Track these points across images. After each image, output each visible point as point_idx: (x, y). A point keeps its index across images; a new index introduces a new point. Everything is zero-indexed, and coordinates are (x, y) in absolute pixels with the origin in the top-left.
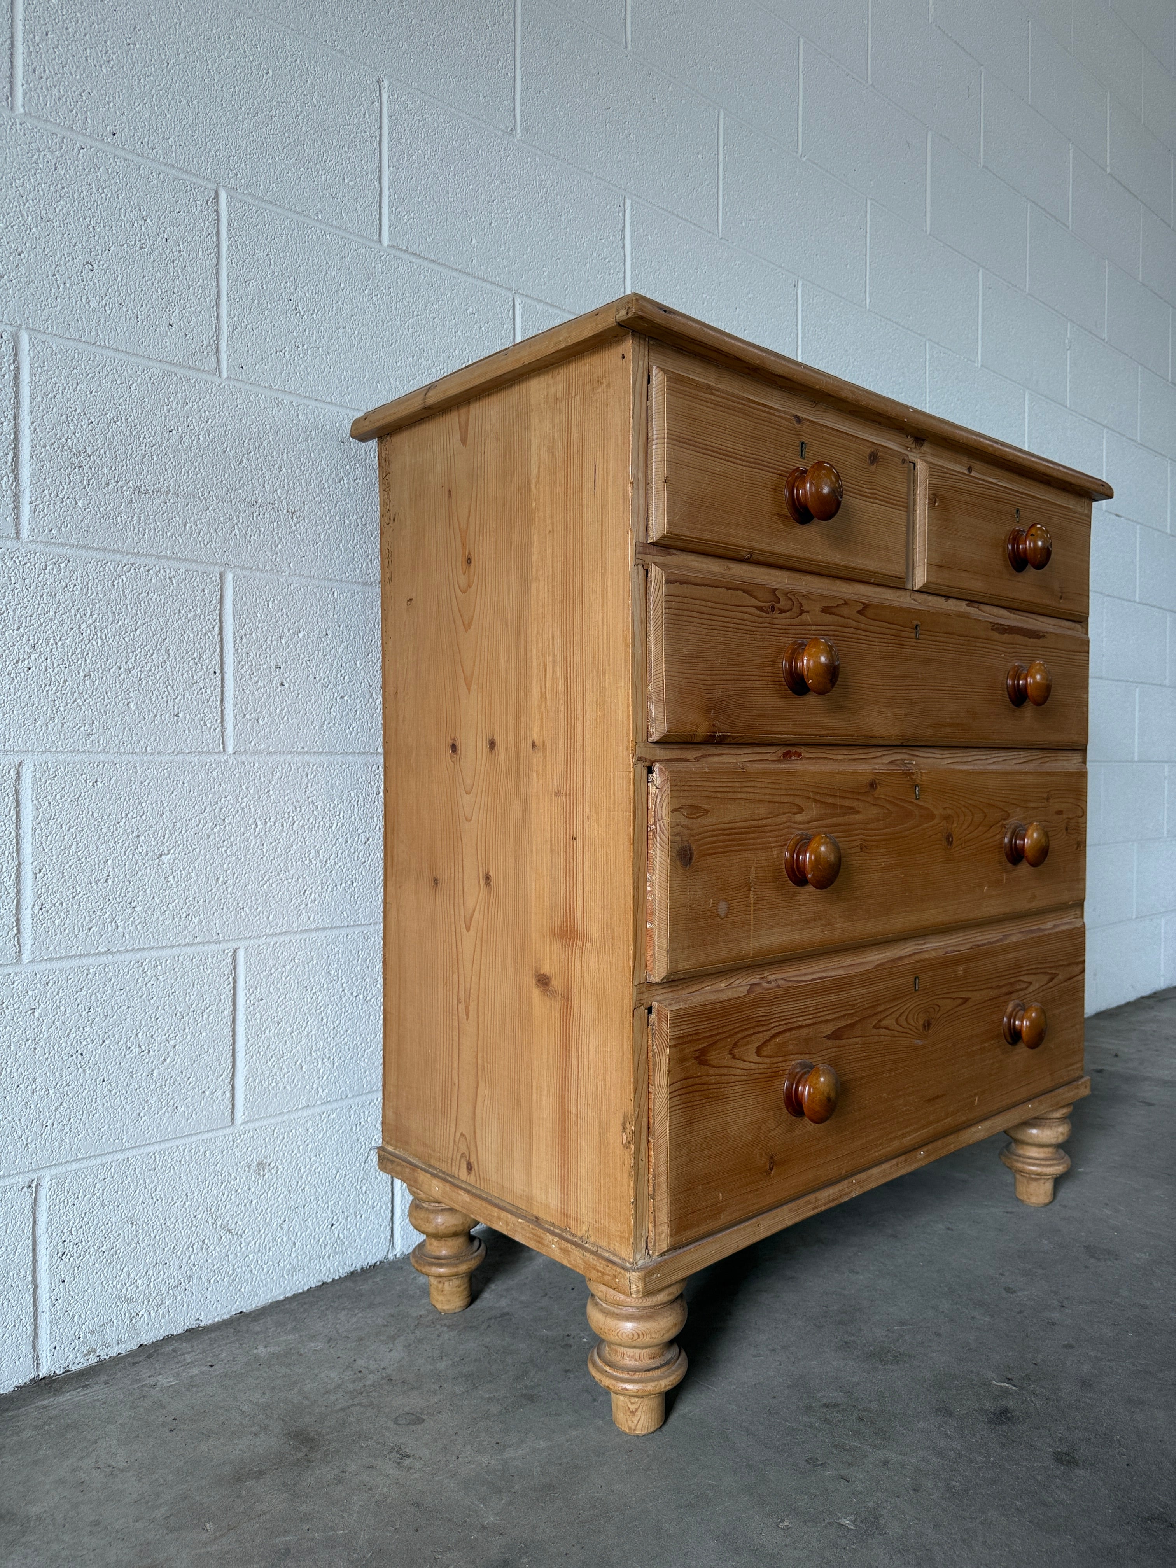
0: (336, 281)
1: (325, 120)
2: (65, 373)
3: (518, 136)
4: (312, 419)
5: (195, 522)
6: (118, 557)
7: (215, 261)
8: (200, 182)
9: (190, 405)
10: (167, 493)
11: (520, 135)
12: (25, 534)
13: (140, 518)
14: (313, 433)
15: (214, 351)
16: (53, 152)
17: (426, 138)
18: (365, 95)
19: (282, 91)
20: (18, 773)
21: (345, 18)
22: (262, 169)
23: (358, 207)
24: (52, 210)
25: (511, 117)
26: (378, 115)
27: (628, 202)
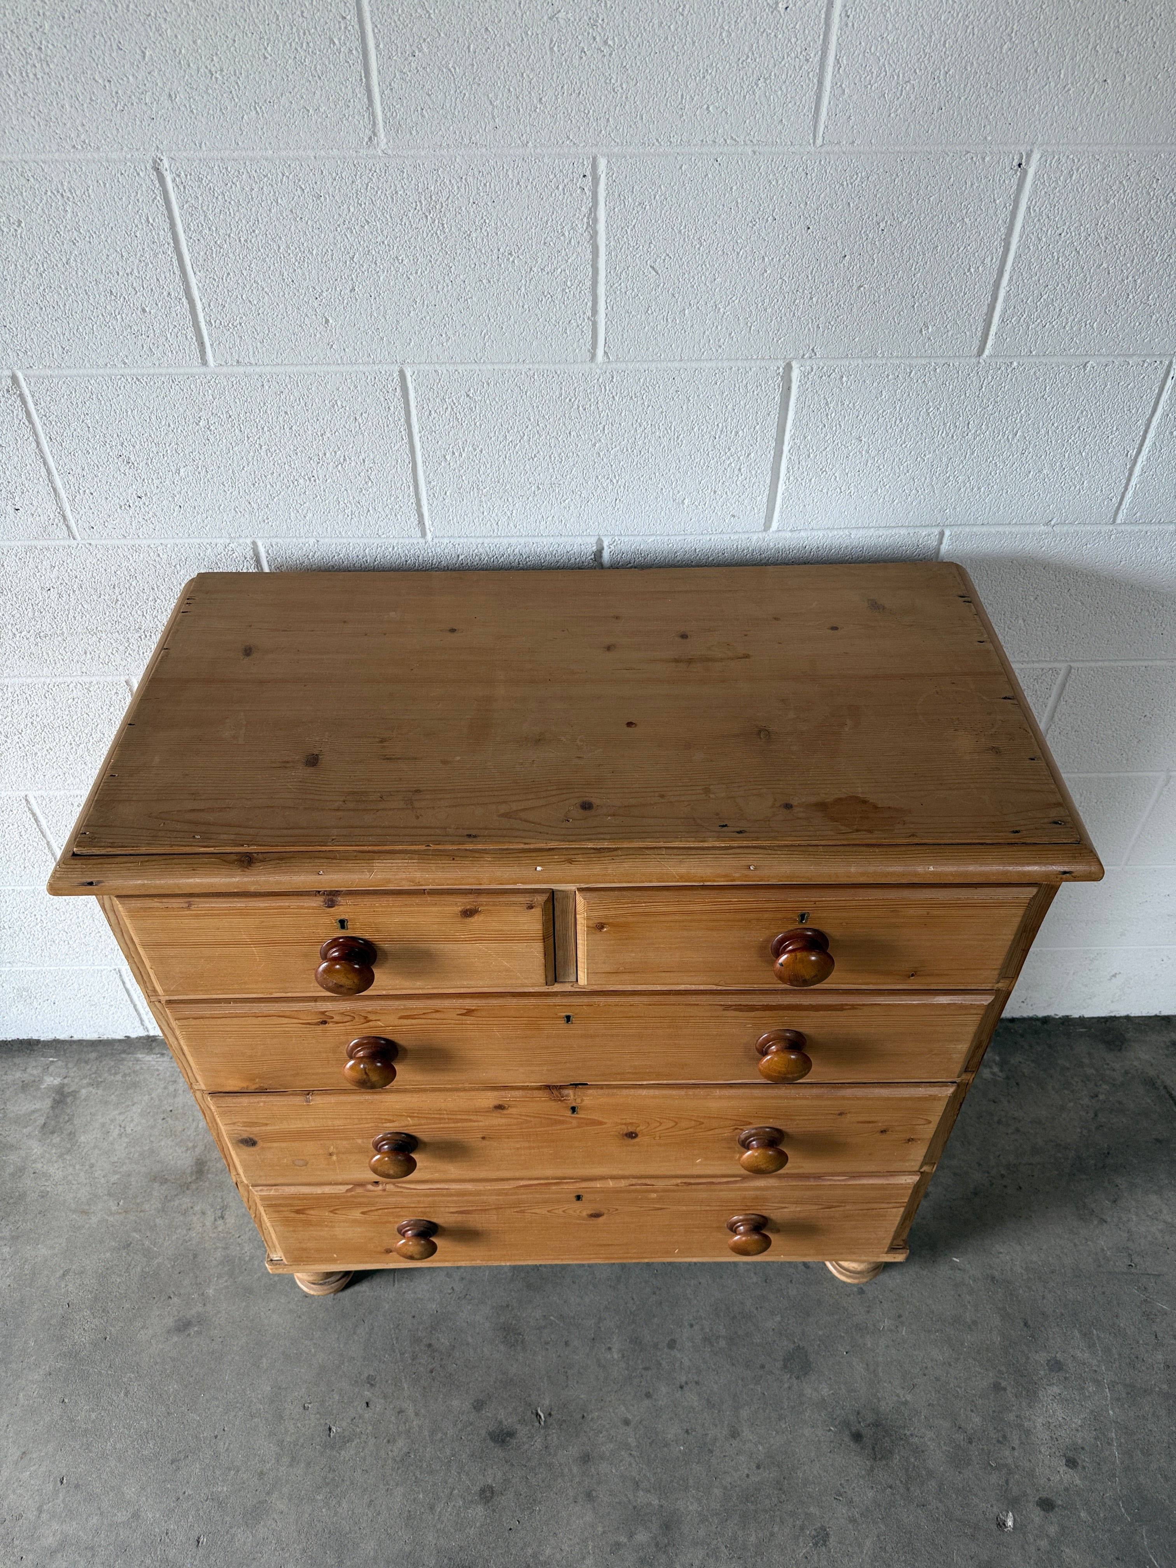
0: (163, 423)
1: (102, 250)
3: (383, 145)
4: (173, 555)
6: (43, 679)
7: (34, 444)
9: (57, 568)
10: (63, 634)
11: (385, 140)
13: (48, 654)
14: (178, 566)
15: (62, 521)
17: (237, 214)
18: (142, 195)
19: (42, 238)
20: (26, 800)
21: (88, 101)
22: (48, 336)
23: (169, 335)
25: (366, 120)
26: (166, 213)
27: (602, 163)
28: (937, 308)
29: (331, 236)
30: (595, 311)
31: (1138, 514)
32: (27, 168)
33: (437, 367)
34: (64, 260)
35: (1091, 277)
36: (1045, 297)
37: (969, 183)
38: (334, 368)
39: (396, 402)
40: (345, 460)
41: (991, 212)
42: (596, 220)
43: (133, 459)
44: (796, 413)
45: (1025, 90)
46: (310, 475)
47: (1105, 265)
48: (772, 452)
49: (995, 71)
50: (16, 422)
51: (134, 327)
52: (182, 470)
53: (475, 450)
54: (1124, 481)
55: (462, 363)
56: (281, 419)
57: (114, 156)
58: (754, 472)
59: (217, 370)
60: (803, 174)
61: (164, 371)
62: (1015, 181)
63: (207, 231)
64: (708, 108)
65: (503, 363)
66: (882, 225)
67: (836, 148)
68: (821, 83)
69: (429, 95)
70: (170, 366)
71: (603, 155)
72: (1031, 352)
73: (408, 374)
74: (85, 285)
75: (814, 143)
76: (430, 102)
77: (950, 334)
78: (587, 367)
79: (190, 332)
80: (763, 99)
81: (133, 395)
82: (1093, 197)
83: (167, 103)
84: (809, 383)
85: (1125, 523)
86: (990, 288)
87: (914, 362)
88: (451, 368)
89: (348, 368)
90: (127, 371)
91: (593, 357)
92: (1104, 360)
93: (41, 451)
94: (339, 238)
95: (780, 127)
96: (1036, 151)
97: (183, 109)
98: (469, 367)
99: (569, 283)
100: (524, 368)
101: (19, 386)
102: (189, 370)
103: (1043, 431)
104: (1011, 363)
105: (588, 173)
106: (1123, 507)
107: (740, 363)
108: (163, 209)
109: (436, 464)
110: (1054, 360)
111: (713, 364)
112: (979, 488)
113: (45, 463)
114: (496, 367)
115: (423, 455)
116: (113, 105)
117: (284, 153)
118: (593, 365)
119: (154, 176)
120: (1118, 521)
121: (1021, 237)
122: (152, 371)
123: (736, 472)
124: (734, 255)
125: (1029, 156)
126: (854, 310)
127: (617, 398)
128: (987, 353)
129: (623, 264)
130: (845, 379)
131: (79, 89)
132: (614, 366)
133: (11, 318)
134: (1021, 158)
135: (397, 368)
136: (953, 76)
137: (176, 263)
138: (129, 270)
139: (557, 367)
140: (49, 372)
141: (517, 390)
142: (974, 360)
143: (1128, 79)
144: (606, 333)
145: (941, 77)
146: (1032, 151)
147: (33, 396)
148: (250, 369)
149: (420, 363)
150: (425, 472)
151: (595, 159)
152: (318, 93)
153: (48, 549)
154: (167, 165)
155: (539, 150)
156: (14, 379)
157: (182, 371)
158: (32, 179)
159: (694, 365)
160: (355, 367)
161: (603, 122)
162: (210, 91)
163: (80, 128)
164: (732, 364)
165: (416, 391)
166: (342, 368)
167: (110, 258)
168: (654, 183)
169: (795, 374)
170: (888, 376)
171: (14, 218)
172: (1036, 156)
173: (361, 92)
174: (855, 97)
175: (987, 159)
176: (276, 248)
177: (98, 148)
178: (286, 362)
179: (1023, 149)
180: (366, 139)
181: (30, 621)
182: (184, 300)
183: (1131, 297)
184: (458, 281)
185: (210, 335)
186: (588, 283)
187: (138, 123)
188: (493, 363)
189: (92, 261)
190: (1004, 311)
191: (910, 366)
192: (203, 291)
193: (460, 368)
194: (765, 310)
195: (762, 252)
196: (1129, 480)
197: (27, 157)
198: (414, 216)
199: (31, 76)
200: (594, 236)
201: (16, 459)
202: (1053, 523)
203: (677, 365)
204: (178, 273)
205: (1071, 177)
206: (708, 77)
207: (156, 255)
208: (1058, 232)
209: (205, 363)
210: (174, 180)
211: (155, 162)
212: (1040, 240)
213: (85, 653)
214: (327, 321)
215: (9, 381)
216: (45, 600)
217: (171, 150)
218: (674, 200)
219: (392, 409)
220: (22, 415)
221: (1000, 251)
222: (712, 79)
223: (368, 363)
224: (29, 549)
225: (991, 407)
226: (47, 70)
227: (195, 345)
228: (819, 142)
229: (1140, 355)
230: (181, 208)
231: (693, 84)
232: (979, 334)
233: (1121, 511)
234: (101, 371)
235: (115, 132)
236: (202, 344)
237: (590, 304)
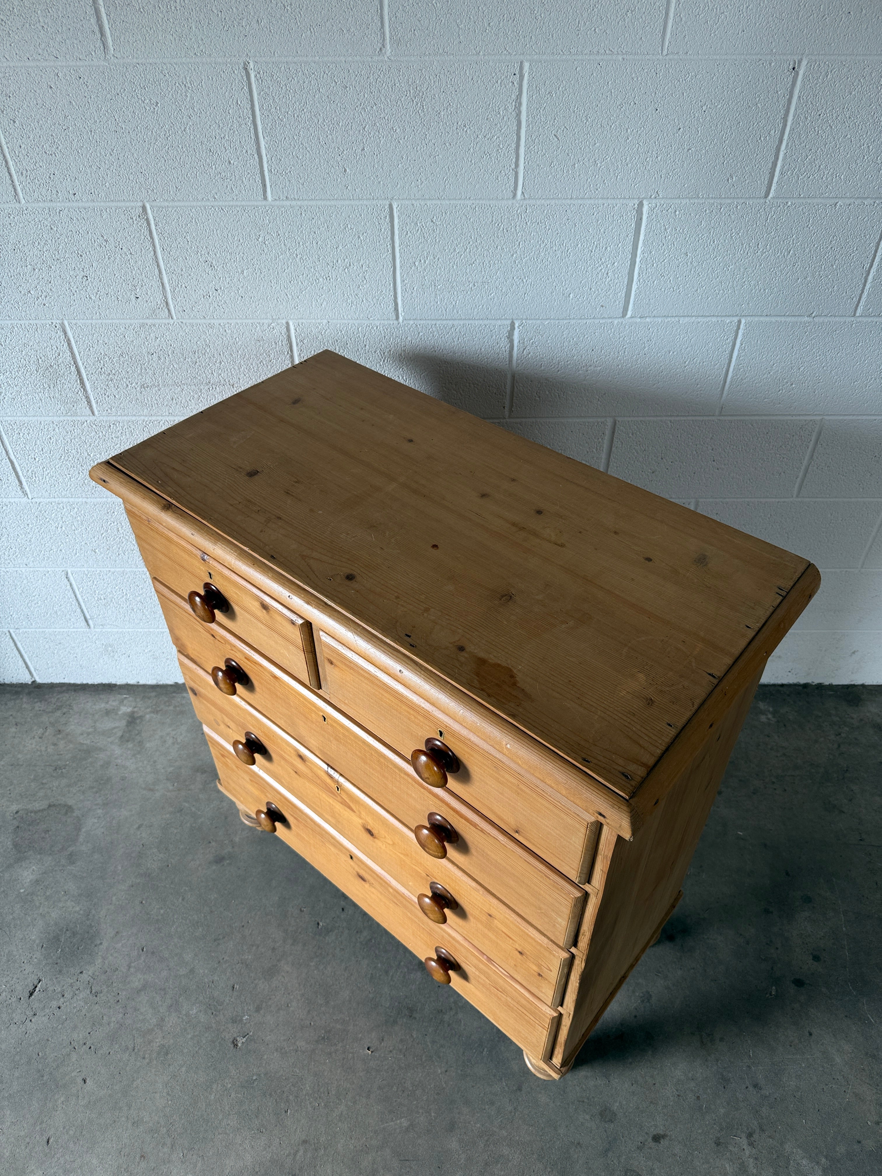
0: (236, 239)
1: (207, 122)
2: (90, 337)
3: (388, 54)
4: (235, 331)
5: (177, 398)
6: (142, 418)
7: (152, 253)
8: (132, 204)
9: (159, 339)
10: (159, 385)
11: (390, 50)
12: (96, 413)
13: (148, 399)
14: (237, 339)
15: (165, 306)
16: (46, 219)
17: (294, 98)
18: (235, 85)
19: (170, 114)
21: (207, 24)
22: (168, 179)
23: (244, 179)
24: (57, 253)
25: (379, 37)
26: (249, 97)
27: (526, 66)
28: (739, 164)
29: (352, 113)
30: (517, 165)
31: (871, 310)
32: (165, 67)
33: (414, 202)
34: (183, 128)
35: (840, 144)
36: (810, 157)
37: (761, 80)
38: (347, 202)
39: (386, 226)
40: (350, 265)
41: (775, 99)
42: (520, 104)
43: (214, 263)
44: (645, 235)
45: (797, 19)
46: (327, 276)
47: (849, 136)
48: (629, 262)
49: (779, 6)
50: (143, 237)
51: (223, 174)
52: (245, 272)
53: (434, 258)
54: (861, 286)
55: (429, 199)
56: (311, 236)
57: (219, 60)
58: (616, 276)
59: (273, 203)
60: (654, 73)
61: (239, 204)
62: (790, 79)
63: (274, 110)
64: (595, 30)
65: (456, 200)
66: (704, 108)
67: (676, 57)
68: (667, 14)
69: (420, 21)
70: (243, 200)
71: (527, 61)
72: (800, 195)
73: (395, 207)
74: (194, 145)
75: (662, 53)
76: (419, 26)
77: (747, 182)
78: (510, 202)
79: (258, 179)
80: (630, 24)
81: (218, 220)
82: (841, 90)
83: (255, 26)
84: (654, 215)
85: (862, 316)
86: (773, 151)
87: (723, 201)
88: (423, 203)
89: (357, 203)
90: (216, 203)
91: (515, 195)
92: (848, 202)
93: (156, 257)
94: (356, 115)
95: (640, 43)
96: (804, 59)
97: (265, 29)
98: (434, 202)
99: (501, 146)
100: (469, 203)
101: (146, 213)
102: (256, 203)
103: (807, 250)
104: (787, 203)
105: (517, 73)
106: (861, 304)
107: (609, 201)
108: (248, 95)
109: (409, 268)
110: (815, 201)
111: (592, 201)
112: (765, 290)
113: (158, 266)
114: (452, 202)
115: (401, 262)
116: (222, 27)
117: (326, 59)
118: (514, 201)
119: (244, 74)
120: (857, 314)
121: (794, 116)
122: (231, 203)
123: (605, 275)
124: (608, 127)
125: (800, 62)
126: (685, 165)
127: (529, 224)
128: (771, 195)
129: (536, 134)
130: (677, 213)
131: (202, 16)
132: (527, 202)
133: (145, 167)
134: (795, 63)
135: (388, 203)
136: (752, 9)
137: (252, 131)
138: (222, 136)
139: (491, 202)
140: (166, 204)
141: (464, 218)
142: (762, 201)
143: (864, 11)
144: (524, 180)
145: (744, 10)
146: (802, 59)
147: (155, 220)
148: (294, 203)
149: (403, 199)
150: (401, 274)
151: (522, 63)
152: (350, 19)
153: (154, 325)
154: (252, 67)
155: (486, 57)
156: (144, 208)
157: (251, 203)
158: (167, 75)
159: (580, 202)
160: (361, 202)
161: (527, 39)
162: (283, 18)
163: (200, 42)
164: (604, 201)
165: (399, 218)
166: (352, 202)
167: (212, 128)
168: (559, 79)
169: (645, 209)
170: (706, 210)
171: (154, 101)
172: (804, 63)
173: (377, 19)
174: (689, 23)
175: (773, 64)
176: (316, 121)
177: (210, 55)
178: (317, 198)
179: (796, 58)
180: (378, 50)
181: (138, 376)
182: (256, 155)
183: (866, 158)
184: (431, 144)
185: (270, 179)
186: (514, 146)
187: (237, 38)
188: (449, 200)
189: (200, 129)
190: (783, 166)
191: (721, 204)
192: (268, 150)
193: (429, 203)
194: (627, 165)
195: (627, 126)
196: (865, 285)
197: (165, 61)
198: (405, 100)
199: (173, 8)
200: (519, 115)
201: (140, 263)
202: (813, 315)
203: (569, 201)
204: (253, 137)
205: (827, 76)
206: (596, 10)
207: (240, 125)
208: (819, 113)
209: (265, 198)
210: (256, 76)
211: (245, 64)
212: (806, 118)
213: (172, 399)
214: (345, 171)
215: (141, 209)
216: (149, 361)
217: (255, 56)
218: (571, 90)
219: (383, 230)
220: (147, 233)
221: (781, 126)
222: (598, 11)
223: (369, 199)
224: (142, 325)
225: (773, 233)
226: (183, 4)
227: (260, 186)
228: (665, 53)
229: (872, 198)
230: (259, 94)
231: (586, 14)
232: (766, 182)
233: (859, 308)
234: (199, 203)
235: (222, 45)
236: (264, 186)
237: (514, 160)
